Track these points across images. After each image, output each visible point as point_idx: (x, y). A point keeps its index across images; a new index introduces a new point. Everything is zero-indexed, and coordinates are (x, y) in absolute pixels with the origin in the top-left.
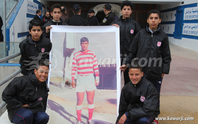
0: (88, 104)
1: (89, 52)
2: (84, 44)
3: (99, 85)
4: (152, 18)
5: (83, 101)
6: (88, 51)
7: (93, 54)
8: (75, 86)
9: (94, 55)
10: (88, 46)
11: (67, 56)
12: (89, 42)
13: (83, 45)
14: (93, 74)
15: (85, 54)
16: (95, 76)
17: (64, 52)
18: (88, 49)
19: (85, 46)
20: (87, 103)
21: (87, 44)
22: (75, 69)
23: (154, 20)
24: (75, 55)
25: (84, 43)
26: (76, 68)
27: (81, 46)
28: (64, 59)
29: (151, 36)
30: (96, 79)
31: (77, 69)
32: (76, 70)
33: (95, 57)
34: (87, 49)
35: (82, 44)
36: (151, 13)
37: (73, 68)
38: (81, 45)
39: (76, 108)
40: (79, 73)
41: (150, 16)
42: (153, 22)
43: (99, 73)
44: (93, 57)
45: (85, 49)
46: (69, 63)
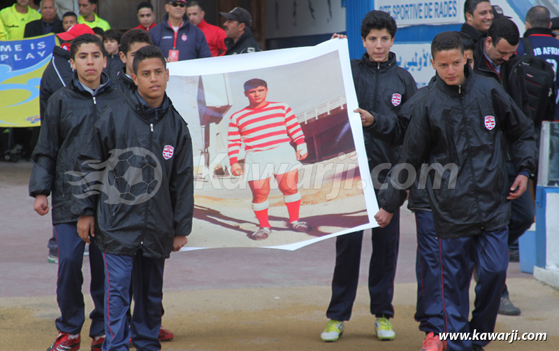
0: (284, 194)
1: (270, 106)
2: (255, 92)
3: (307, 157)
4: (84, 56)
5: (268, 193)
6: (268, 103)
7: (283, 108)
8: (243, 172)
9: (286, 109)
10: (266, 94)
11: (213, 122)
12: (268, 87)
13: (253, 95)
14: (288, 142)
15: (261, 110)
16: (294, 144)
17: (200, 116)
18: (267, 100)
19: (258, 95)
20: (281, 194)
21: (264, 91)
22: (238, 142)
23: (90, 59)
24: (234, 117)
25: (255, 89)
26: (240, 140)
27: (247, 98)
28: (203, 129)
29: (93, 101)
30: (298, 149)
31: (242, 143)
32: (240, 145)
33: (289, 110)
34: (264, 100)
35: (250, 94)
36: (81, 43)
37: (231, 143)
38: (246, 96)
39: (253, 209)
40: (247, 148)
41: (78, 50)
42: (88, 65)
43: (304, 137)
44: (284, 112)
45: (259, 101)
46: (218, 134)
